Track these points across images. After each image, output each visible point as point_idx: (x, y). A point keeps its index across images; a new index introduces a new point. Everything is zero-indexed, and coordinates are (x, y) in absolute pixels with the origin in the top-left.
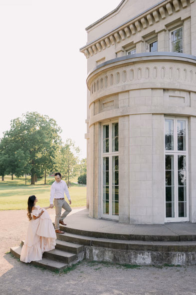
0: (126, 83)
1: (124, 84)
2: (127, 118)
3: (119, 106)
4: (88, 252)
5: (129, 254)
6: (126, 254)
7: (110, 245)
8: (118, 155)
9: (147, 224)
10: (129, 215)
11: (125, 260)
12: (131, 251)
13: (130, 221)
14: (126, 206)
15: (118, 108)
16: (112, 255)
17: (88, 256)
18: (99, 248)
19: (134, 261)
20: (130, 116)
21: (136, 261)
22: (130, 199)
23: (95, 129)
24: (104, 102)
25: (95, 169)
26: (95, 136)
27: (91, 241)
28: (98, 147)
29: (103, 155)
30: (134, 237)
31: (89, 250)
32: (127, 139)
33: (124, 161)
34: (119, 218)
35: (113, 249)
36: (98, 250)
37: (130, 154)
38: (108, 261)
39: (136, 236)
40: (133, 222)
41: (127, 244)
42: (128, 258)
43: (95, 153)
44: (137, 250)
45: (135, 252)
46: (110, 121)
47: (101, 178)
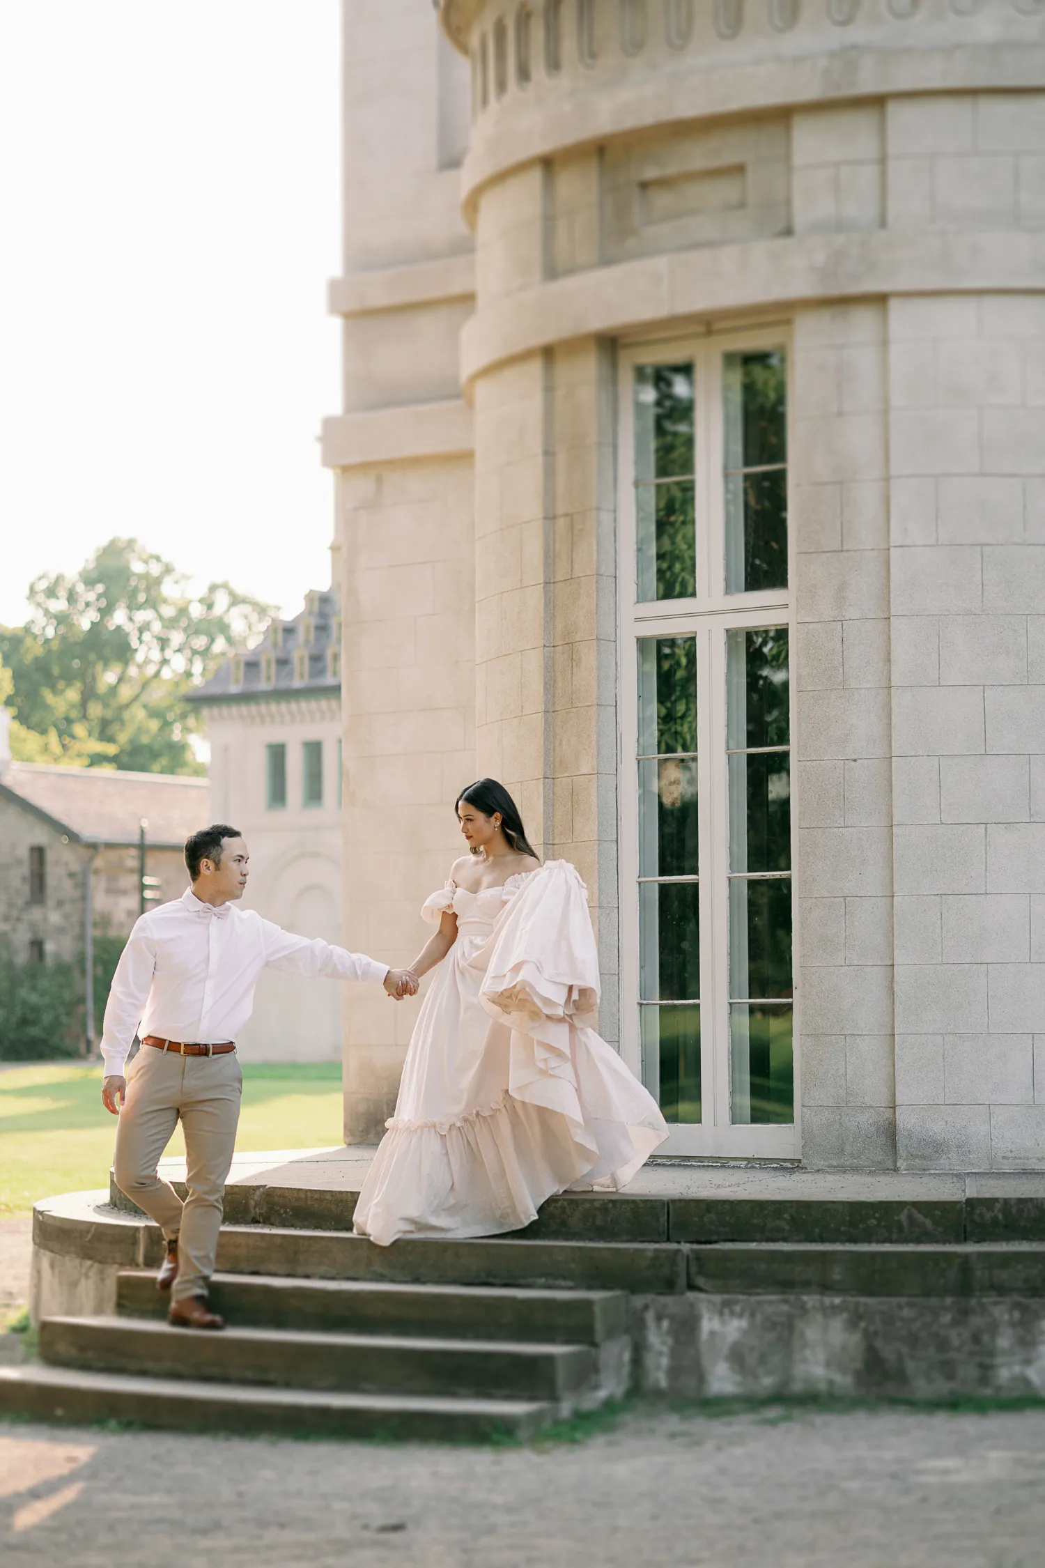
0: (857, 34)
1: (834, 37)
2: (864, 319)
3: (801, 219)
4: (658, 1340)
5: (976, 1321)
6: (955, 1323)
7: (837, 1274)
8: (788, 624)
9: (1034, 1169)
10: (891, 1107)
11: (948, 1370)
12: (996, 1303)
13: (902, 1151)
14: (865, 1037)
15: (788, 232)
16: (855, 1338)
17: (658, 1367)
18: (754, 1299)
19: (1017, 1369)
20: (894, 304)
21: (1032, 1374)
22: (896, 978)
23: (560, 393)
24: (651, 173)
25: (564, 743)
26: (561, 458)
27: (688, 1257)
28: (598, 553)
29: (637, 620)
30: (1000, 1216)
31: (665, 1324)
32: (867, 495)
33: (841, 669)
34: (808, 1136)
35: (863, 1300)
36: (740, 1316)
37: (893, 612)
38: (822, 1387)
39: (1014, 1210)
40: (923, 1157)
41: (966, 1256)
42: (972, 1353)
43: (554, 602)
44: (1034, 1292)
45: (1024, 1309)
46: (702, 329)
47: (621, 818)
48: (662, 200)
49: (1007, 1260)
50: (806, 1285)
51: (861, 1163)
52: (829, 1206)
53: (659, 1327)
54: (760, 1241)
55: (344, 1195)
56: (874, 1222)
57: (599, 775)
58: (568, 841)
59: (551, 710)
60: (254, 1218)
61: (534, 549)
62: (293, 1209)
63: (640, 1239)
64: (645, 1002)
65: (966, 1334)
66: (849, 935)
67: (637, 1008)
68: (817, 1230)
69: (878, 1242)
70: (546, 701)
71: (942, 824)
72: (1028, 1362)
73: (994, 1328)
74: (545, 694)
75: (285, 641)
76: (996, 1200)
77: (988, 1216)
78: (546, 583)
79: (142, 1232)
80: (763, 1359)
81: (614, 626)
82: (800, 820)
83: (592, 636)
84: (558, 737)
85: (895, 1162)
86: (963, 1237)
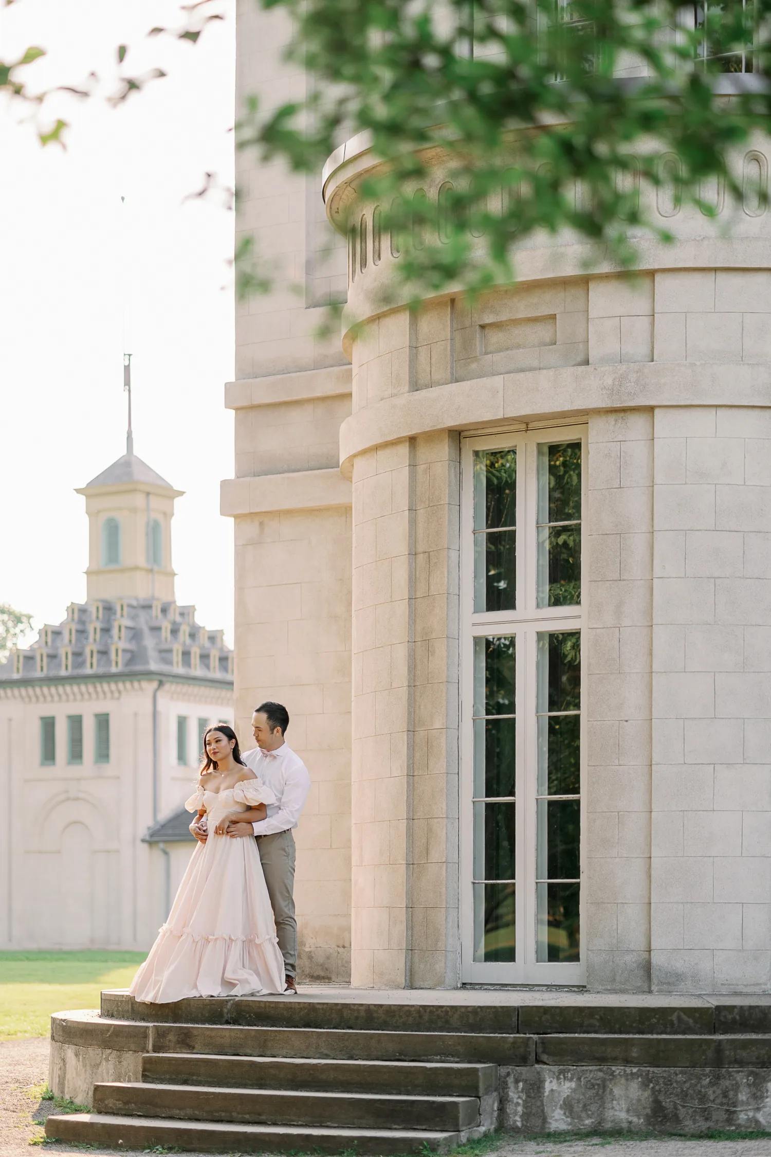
4: (516, 1095)
7: (635, 1053)
8: (580, 629)
9: (742, 992)
10: (647, 951)
11: (706, 1114)
12: (738, 1072)
13: (655, 980)
14: (631, 904)
15: (587, 362)
16: (647, 1093)
17: (516, 1113)
18: (579, 1069)
19: (751, 1114)
20: (657, 412)
21: (760, 1117)
22: (653, 866)
23: (421, 468)
24: (488, 319)
25: (422, 707)
26: (421, 513)
27: (536, 1042)
28: (448, 579)
29: (474, 625)
30: (738, 1017)
31: (521, 1085)
32: (638, 542)
33: (618, 660)
34: (590, 970)
35: (651, 1069)
36: (571, 1080)
37: (655, 622)
38: (625, 1125)
39: (747, 1013)
40: (669, 984)
41: (720, 1041)
42: (722, 1104)
43: (415, 611)
44: (763, 1065)
45: (756, 1075)
46: (523, 427)
47: (461, 759)
48: (496, 338)
49: (745, 1044)
50: (615, 1060)
51: (627, 987)
52: (626, 1010)
53: (517, 1088)
54: (580, 1033)
55: (293, 1004)
56: (655, 1020)
57: (448, 729)
58: (425, 774)
59: (412, 685)
60: (227, 1020)
61: (401, 574)
62: (255, 1014)
63: (499, 1032)
64: (477, 881)
65: (719, 1092)
66: (621, 837)
67: (471, 886)
68: (617, 1026)
69: (658, 1033)
70: (409, 679)
71: (685, 764)
72: (758, 1109)
73: (736, 1088)
74: (409, 675)
75: (53, 641)
76: (734, 1007)
77: (730, 1017)
78: (410, 599)
79: (151, 1029)
80: (585, 1108)
81: (458, 628)
82: (589, 760)
83: (443, 635)
84: (417, 704)
85: (650, 987)
86: (713, 1030)
